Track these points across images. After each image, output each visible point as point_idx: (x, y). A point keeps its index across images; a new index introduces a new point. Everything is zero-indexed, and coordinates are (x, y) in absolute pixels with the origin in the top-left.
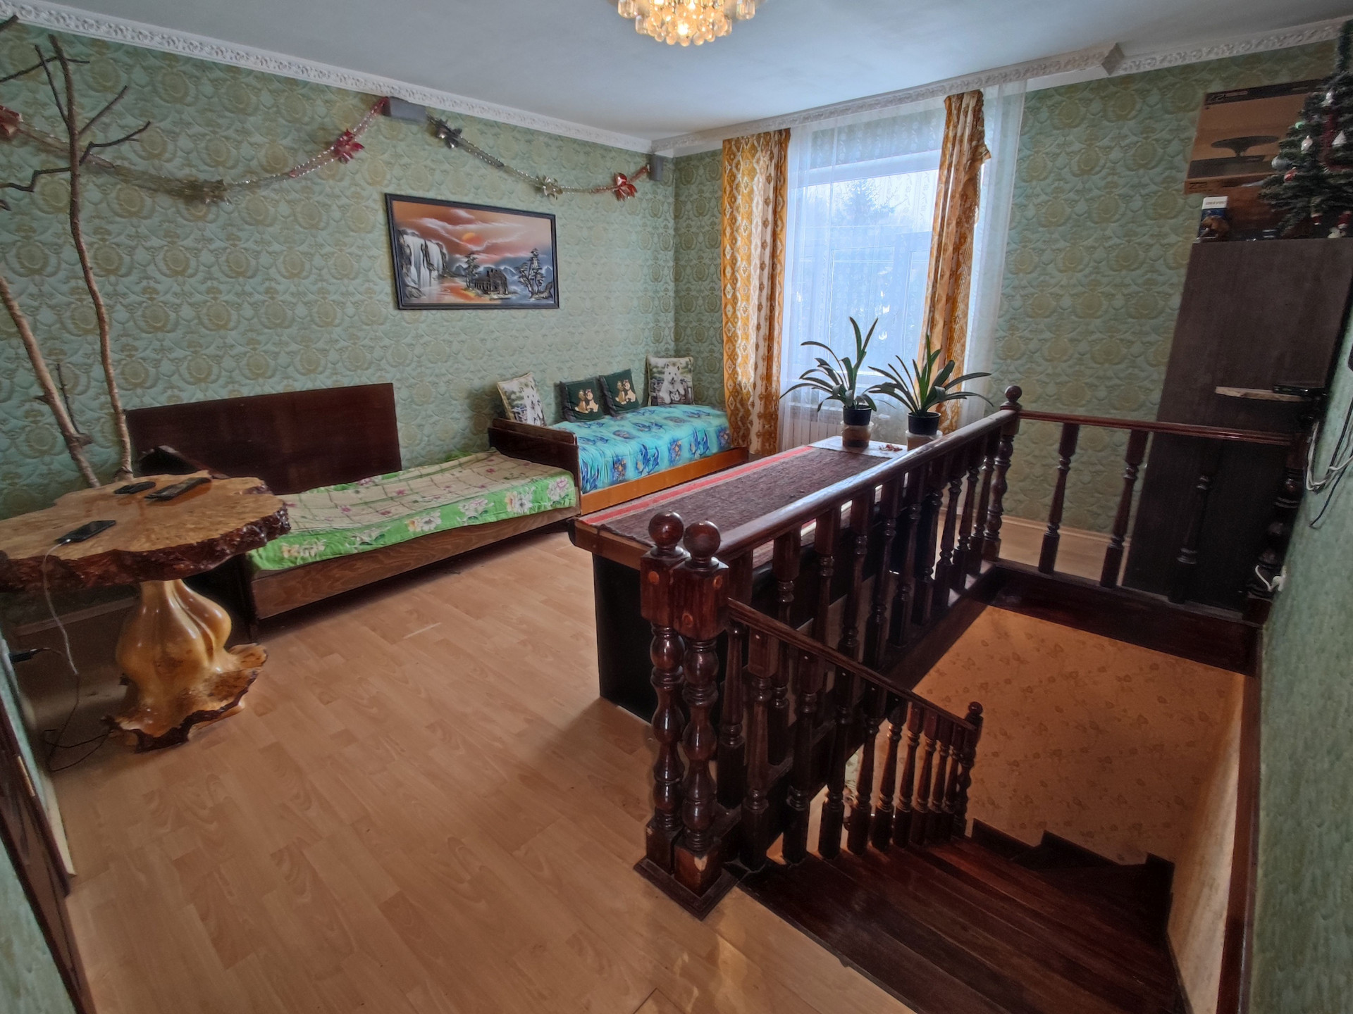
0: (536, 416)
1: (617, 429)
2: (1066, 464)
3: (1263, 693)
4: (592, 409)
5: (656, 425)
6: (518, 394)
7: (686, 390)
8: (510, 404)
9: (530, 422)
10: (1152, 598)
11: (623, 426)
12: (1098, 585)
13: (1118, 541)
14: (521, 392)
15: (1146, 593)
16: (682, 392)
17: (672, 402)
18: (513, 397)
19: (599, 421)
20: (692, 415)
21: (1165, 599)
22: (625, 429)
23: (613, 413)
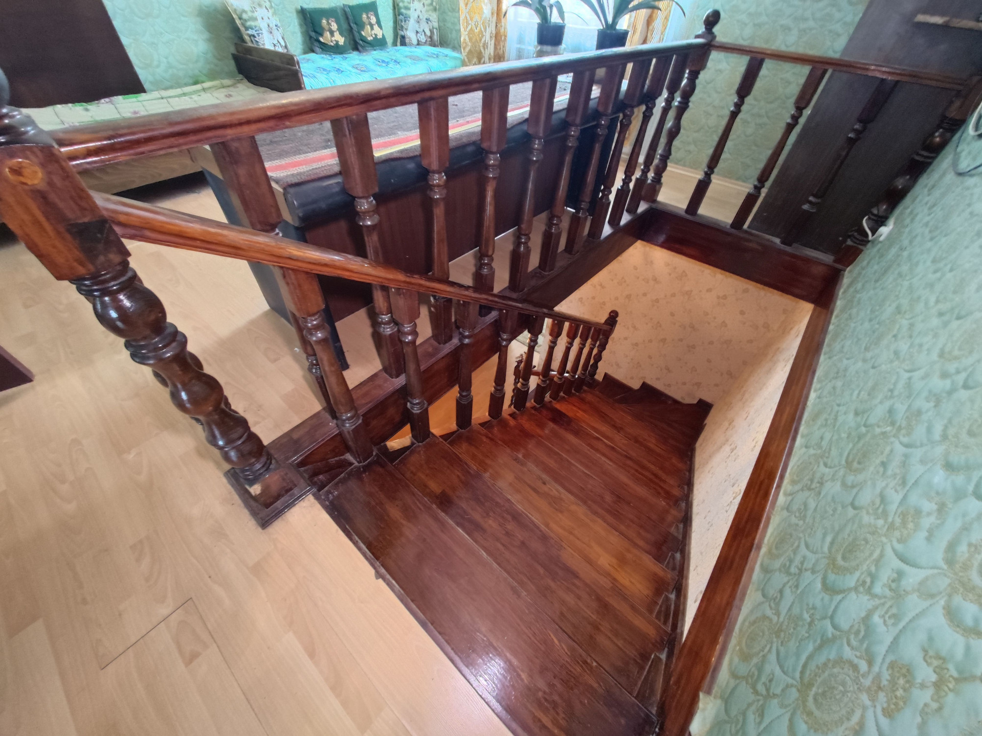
0: (276, 42)
1: (358, 62)
2: (738, 106)
3: (831, 327)
4: (337, 42)
5: (395, 61)
6: (250, 14)
7: (432, 32)
8: (243, 25)
9: (269, 46)
10: (768, 240)
11: (364, 61)
12: (728, 227)
13: (758, 189)
14: (253, 12)
15: (763, 234)
16: (428, 33)
17: (419, 43)
18: (245, 16)
19: (344, 55)
20: (431, 56)
21: (777, 241)
22: (365, 63)
23: (360, 48)
